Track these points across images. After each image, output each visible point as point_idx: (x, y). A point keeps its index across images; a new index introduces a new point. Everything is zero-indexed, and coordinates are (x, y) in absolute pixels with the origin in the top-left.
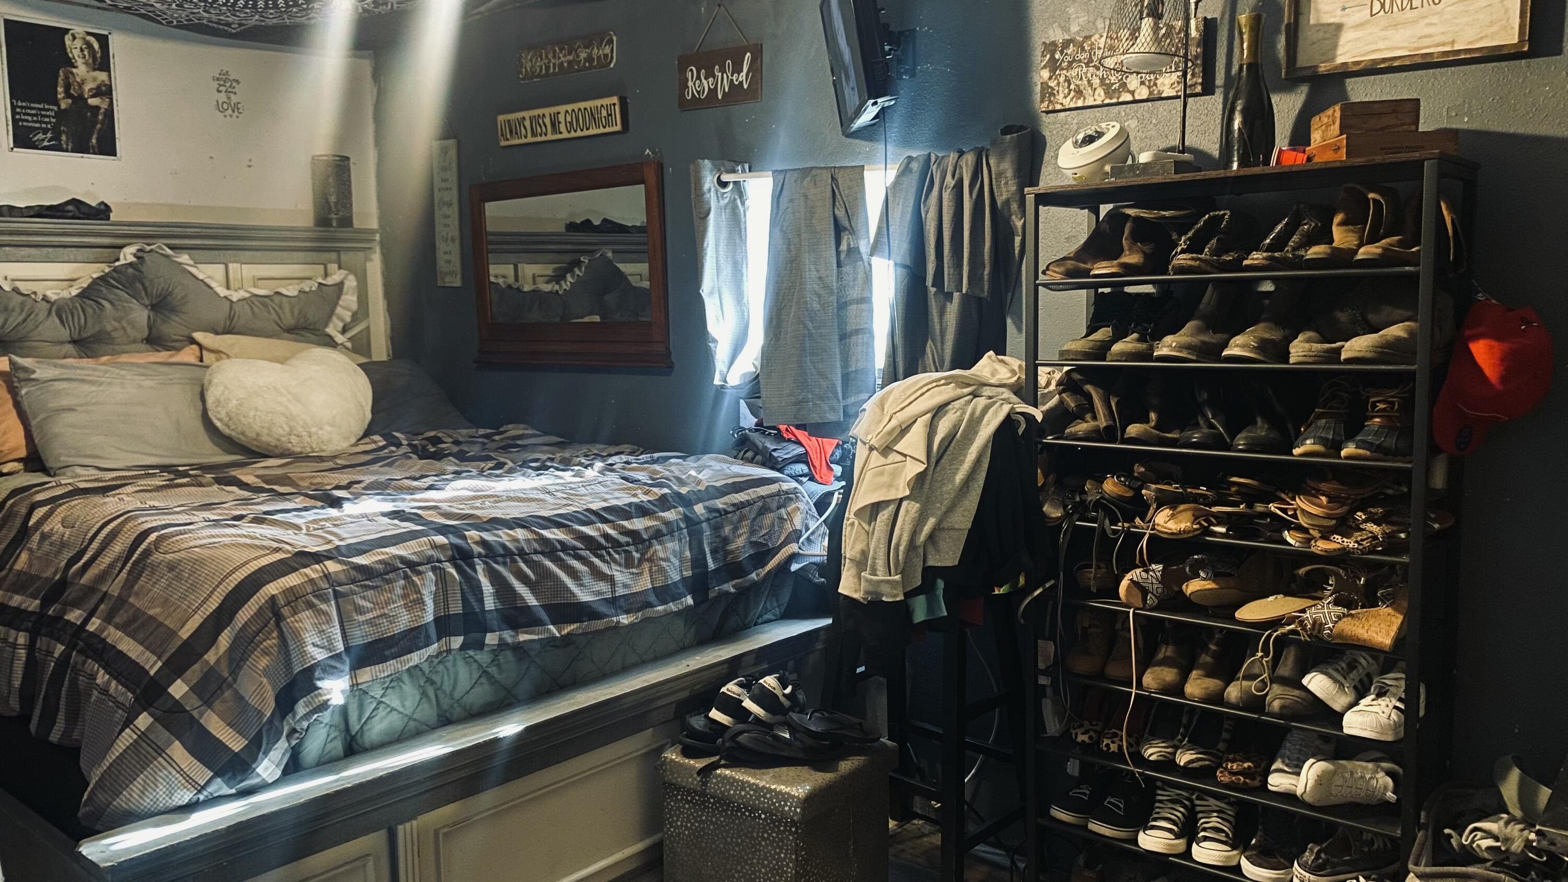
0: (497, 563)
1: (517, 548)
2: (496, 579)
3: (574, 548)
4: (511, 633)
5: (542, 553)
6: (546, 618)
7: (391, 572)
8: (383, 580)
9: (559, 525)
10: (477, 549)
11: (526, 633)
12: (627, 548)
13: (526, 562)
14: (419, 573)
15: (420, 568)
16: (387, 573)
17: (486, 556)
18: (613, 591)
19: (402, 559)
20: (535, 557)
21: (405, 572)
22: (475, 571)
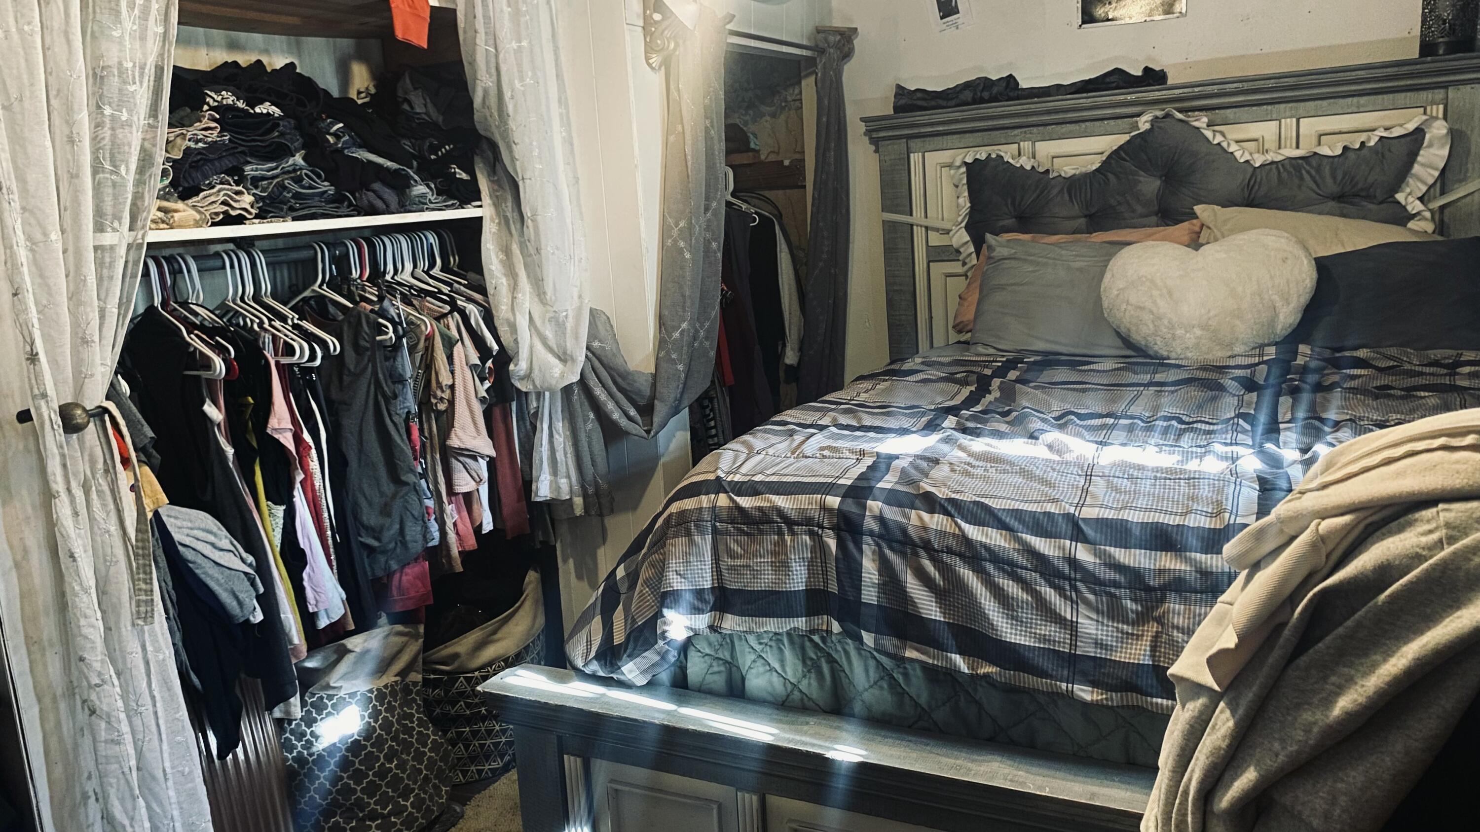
0: (892, 549)
1: (921, 538)
2: (885, 567)
3: (1012, 564)
4: (896, 641)
5: (961, 556)
6: (951, 642)
7: (767, 523)
8: (759, 529)
9: (1002, 525)
10: (874, 526)
11: (917, 650)
12: (1113, 590)
13: (933, 559)
14: (793, 533)
15: (796, 528)
16: (763, 523)
17: (881, 536)
18: (1074, 645)
19: (779, 511)
20: (946, 558)
21: (780, 528)
22: (861, 551)
